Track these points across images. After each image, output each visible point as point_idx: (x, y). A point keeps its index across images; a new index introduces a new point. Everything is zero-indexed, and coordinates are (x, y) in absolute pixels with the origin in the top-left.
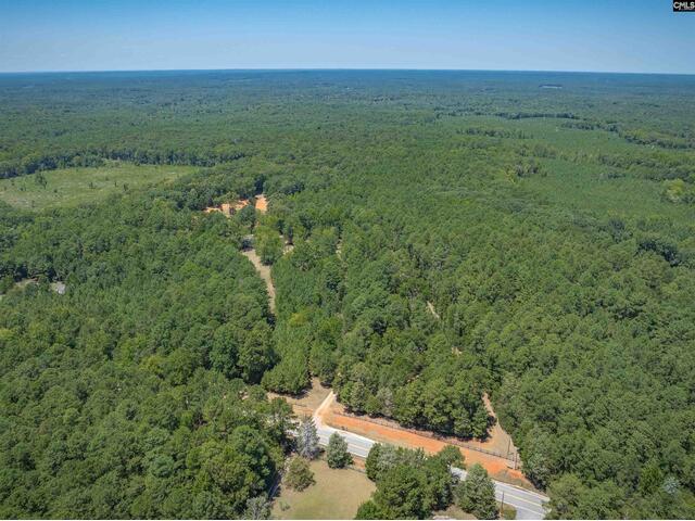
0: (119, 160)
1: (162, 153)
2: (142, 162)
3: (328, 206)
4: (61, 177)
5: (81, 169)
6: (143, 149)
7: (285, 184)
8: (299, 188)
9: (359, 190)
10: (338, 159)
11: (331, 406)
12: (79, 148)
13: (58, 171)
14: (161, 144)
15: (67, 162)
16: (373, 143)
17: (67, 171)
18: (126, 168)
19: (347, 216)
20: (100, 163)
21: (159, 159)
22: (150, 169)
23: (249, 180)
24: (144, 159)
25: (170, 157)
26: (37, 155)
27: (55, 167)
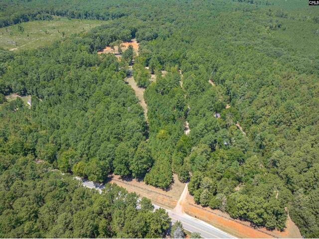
0: (60, 17)
1: (82, 12)
2: (72, 17)
3: (173, 51)
4: (31, 26)
5: (41, 21)
6: (72, 10)
7: (148, 34)
8: (156, 37)
9: (187, 38)
10: (174, 18)
11: (187, 198)
12: (40, 10)
13: (30, 23)
14: (81, 7)
15: (34, 17)
16: (191, 7)
17: (34, 23)
18: (64, 20)
19: (184, 57)
20: (50, 18)
21: (80, 16)
22: (76, 22)
23: (128, 31)
24: (73, 16)
25: (86, 15)
26: (18, 14)
27: (28, 20)
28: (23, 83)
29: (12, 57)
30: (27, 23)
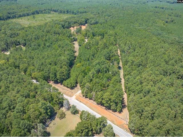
0: (54, 12)
1: (65, 10)
2: (60, 13)
3: (101, 30)
4: (39, 17)
5: (45, 14)
6: (61, 9)
7: (93, 22)
8: (97, 23)
12: (45, 9)
13: (39, 14)
14: (65, 8)
15: (42, 12)
17: (42, 15)
18: (56, 14)
20: (49, 13)
21: (64, 12)
22: (62, 15)
23: (84, 20)
24: (61, 12)
25: (67, 12)
26: (34, 10)
27: (39, 13)
28: (25, 40)
29: (23, 29)
30: (38, 15)
